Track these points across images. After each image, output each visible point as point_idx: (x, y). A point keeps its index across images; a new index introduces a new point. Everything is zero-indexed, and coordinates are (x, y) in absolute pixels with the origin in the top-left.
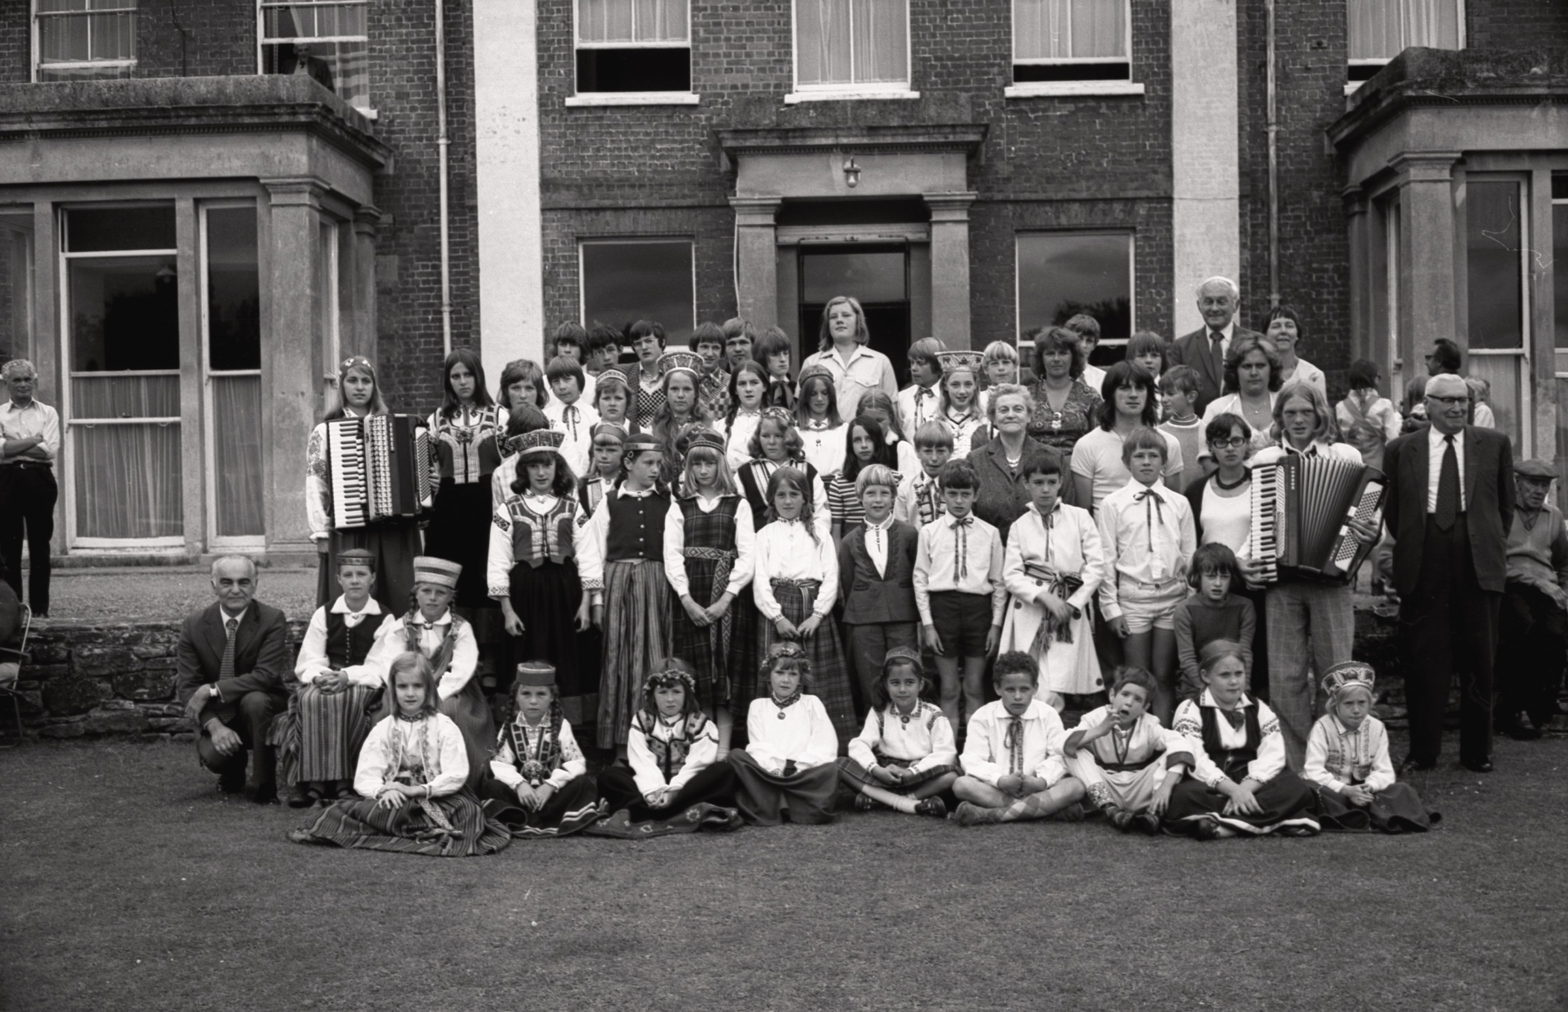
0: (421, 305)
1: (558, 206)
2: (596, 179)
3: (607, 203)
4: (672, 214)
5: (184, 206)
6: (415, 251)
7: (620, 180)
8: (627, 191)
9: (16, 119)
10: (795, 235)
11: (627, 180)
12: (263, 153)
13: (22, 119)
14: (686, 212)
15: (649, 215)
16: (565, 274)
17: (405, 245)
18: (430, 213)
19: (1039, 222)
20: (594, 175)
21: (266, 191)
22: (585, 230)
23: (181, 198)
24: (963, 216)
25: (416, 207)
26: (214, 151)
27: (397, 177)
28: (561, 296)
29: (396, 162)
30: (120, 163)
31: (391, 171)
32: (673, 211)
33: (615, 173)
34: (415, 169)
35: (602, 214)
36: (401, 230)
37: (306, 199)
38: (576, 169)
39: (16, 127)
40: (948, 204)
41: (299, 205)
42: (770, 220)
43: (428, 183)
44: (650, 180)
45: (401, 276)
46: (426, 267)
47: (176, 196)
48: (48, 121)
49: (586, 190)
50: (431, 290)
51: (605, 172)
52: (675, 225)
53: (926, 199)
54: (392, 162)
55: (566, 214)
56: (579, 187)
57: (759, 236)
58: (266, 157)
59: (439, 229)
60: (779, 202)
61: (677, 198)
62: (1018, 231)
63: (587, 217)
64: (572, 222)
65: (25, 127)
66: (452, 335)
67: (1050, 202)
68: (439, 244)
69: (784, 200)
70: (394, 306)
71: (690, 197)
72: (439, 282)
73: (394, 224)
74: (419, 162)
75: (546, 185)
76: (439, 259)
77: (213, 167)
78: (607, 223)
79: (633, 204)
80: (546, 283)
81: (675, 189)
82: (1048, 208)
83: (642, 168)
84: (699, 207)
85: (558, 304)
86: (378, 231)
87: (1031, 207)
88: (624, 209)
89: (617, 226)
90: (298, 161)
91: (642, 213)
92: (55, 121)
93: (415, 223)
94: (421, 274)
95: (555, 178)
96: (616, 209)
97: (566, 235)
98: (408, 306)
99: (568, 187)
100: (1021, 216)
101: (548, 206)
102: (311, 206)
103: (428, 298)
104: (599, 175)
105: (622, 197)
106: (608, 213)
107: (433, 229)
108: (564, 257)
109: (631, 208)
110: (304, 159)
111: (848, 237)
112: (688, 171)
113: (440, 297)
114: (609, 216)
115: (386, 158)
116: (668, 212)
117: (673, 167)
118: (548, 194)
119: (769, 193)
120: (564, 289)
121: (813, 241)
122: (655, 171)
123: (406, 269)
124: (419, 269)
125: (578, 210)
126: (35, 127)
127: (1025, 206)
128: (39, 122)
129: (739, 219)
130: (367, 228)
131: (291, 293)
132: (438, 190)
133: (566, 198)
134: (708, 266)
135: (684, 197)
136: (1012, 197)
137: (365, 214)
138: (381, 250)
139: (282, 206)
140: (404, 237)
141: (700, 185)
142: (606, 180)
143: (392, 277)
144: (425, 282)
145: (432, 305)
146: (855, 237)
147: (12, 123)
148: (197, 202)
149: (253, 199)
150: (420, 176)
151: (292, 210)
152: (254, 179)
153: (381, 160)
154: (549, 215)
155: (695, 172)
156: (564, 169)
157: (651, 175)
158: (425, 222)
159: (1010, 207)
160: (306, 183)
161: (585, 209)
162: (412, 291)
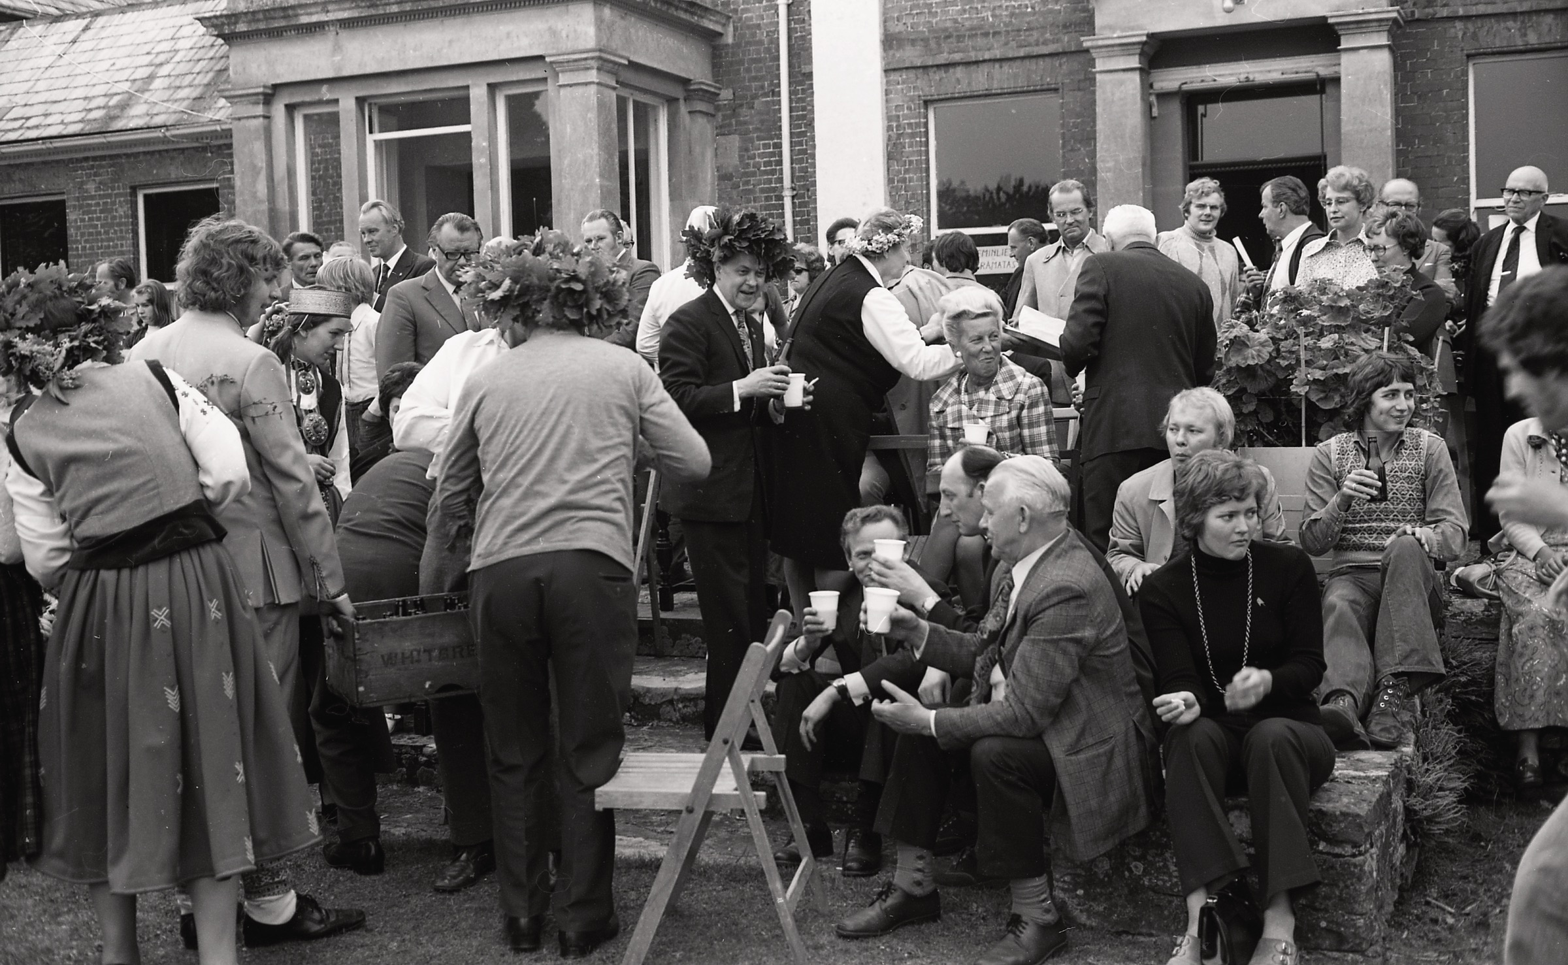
0: (762, 191)
1: (901, 66)
2: (946, 29)
3: (957, 57)
4: (1031, 65)
5: (478, 94)
6: (757, 130)
7: (972, 29)
8: (980, 41)
9: (313, 10)
10: (1173, 79)
11: (981, 27)
12: (550, 28)
13: (319, 9)
14: (1048, 60)
15: (1006, 67)
16: (911, 146)
17: (745, 123)
18: (771, 84)
19: (1499, 43)
20: (941, 25)
21: (555, 68)
22: (932, 92)
23: (476, 85)
24: (1383, 40)
25: (755, 79)
26: (503, 29)
27: (737, 45)
28: (907, 171)
29: (735, 29)
30: (415, 50)
31: (730, 40)
32: (1034, 61)
33: (968, 20)
34: (754, 35)
35: (951, 70)
36: (741, 105)
37: (593, 75)
38: (922, 19)
39: (315, 19)
40: (1360, 25)
41: (586, 84)
42: (1134, 62)
43: (768, 50)
44: (1006, 25)
45: (741, 157)
46: (766, 146)
47: (469, 82)
48: (344, 10)
49: (933, 44)
50: (773, 172)
51: (955, 21)
52: (1036, 78)
53: (1331, 21)
54: (731, 29)
55: (912, 74)
56: (925, 41)
57: (1121, 83)
58: (553, 33)
59: (779, 102)
60: (1144, 39)
61: (1037, 45)
62: (1469, 56)
63: (936, 76)
64: (919, 83)
65: (323, 17)
66: (795, 223)
67: (1514, 15)
68: (780, 119)
69: (1151, 36)
70: (734, 194)
71: (1053, 42)
72: (780, 163)
73: (734, 100)
74: (758, 26)
75: (889, 41)
76: (780, 137)
77: (502, 47)
78: (958, 81)
79: (987, 56)
80: (890, 157)
81: (1035, 34)
82: (1510, 24)
83: (997, 12)
84: (1064, 53)
85: (904, 180)
86: (718, 108)
87: (1488, 23)
88: (977, 63)
89: (969, 84)
90: (586, 33)
91: (997, 66)
92: (350, 9)
93: (755, 97)
94: (762, 155)
95: (900, 33)
96: (968, 64)
97: (912, 99)
98: (750, 192)
99: (913, 42)
100: (1475, 36)
101: (892, 67)
102: (599, 84)
103: (770, 181)
104: (949, 24)
105: (974, 48)
106: (959, 69)
107: (773, 102)
108: (910, 125)
109: (984, 61)
110: (591, 31)
111: (1242, 77)
112: (1051, 11)
113: (781, 180)
114: (959, 72)
115: (724, 25)
116: (1027, 62)
117: (1033, 8)
118: (891, 53)
119: (1132, 29)
120: (911, 162)
121: (1197, 86)
122: (1012, 15)
123: (747, 150)
124: (760, 148)
125: (925, 68)
126: (331, 16)
127: (1479, 23)
128: (335, 11)
129: (1100, 65)
130: (701, 106)
131: (581, 183)
132: (778, 58)
133: (911, 55)
134: (1075, 126)
135: (1045, 43)
136: (1461, 12)
137: (695, 90)
138: (722, 131)
139: (570, 86)
140: (745, 113)
141: (1065, 26)
142: (957, 29)
143: (733, 160)
144: (767, 164)
145: (774, 190)
146: (1251, 77)
147: (311, 14)
148: (492, 88)
149: (545, 79)
150: (761, 42)
151: (580, 90)
152: (541, 58)
153: (719, 28)
154: (894, 77)
155: (1059, 11)
156: (910, 21)
157: (1008, 20)
158: (766, 95)
159: (1459, 25)
160: (592, 58)
161: (932, 66)
162: (753, 174)
